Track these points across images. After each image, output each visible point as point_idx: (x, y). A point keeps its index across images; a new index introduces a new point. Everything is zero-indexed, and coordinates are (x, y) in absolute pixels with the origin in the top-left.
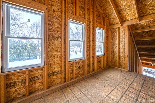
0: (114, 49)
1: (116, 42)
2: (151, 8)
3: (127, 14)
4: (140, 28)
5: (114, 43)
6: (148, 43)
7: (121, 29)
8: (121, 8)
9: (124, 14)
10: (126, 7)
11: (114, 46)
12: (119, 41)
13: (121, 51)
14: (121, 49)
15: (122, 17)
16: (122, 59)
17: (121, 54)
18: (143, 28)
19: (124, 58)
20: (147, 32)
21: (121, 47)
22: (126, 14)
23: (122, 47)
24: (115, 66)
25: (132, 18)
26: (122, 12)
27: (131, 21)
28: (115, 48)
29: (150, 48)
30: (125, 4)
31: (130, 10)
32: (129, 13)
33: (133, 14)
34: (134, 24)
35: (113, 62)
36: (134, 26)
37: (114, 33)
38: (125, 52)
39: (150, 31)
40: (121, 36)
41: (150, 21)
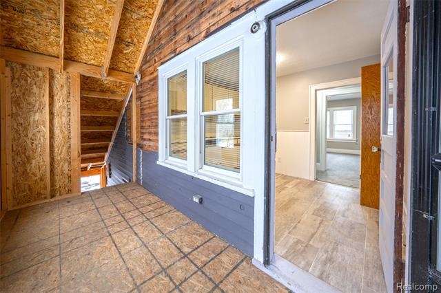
0: (29, 142)
1: (37, 114)
2: (125, 61)
3: (87, 45)
4: (98, 89)
5: (27, 119)
6: (98, 122)
7: (58, 76)
8: (77, 22)
9: (79, 41)
10: (91, 30)
11: (26, 129)
12: (51, 113)
13: (56, 144)
14: (56, 139)
15: (70, 44)
16: (63, 166)
17: (56, 155)
18: (102, 91)
19: (66, 164)
20: (105, 101)
21: (57, 131)
22: (82, 43)
23: (61, 131)
24: (35, 200)
25: (92, 62)
26: (75, 32)
27: (89, 67)
28: (30, 135)
29: (99, 133)
30: (90, 20)
31: (96, 42)
32: (90, 47)
33: (97, 54)
34: (89, 77)
35: (25, 190)
36: (88, 81)
37: (26, 81)
38: (70, 147)
39: (110, 100)
40: (56, 98)
41: (116, 82)
